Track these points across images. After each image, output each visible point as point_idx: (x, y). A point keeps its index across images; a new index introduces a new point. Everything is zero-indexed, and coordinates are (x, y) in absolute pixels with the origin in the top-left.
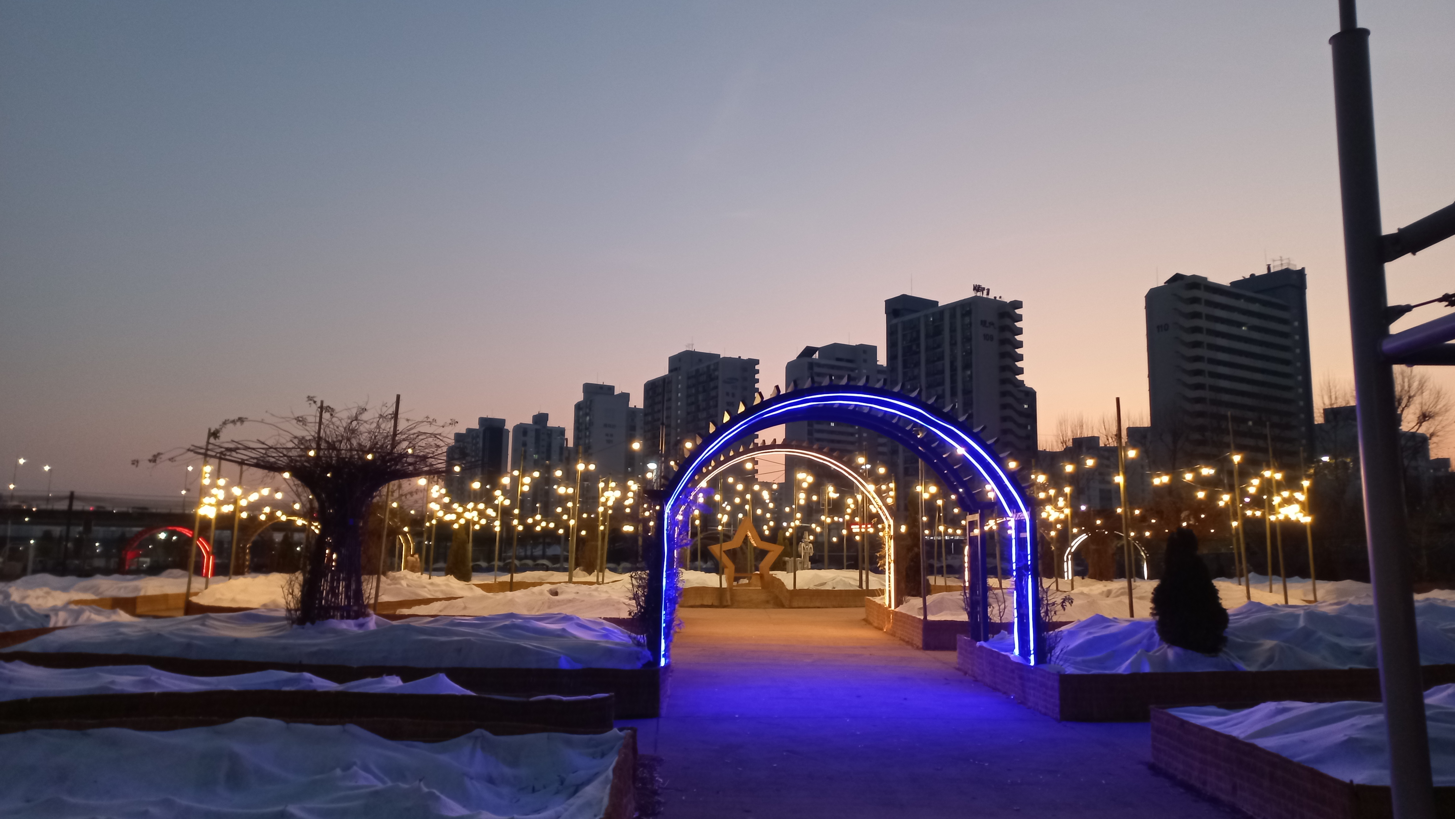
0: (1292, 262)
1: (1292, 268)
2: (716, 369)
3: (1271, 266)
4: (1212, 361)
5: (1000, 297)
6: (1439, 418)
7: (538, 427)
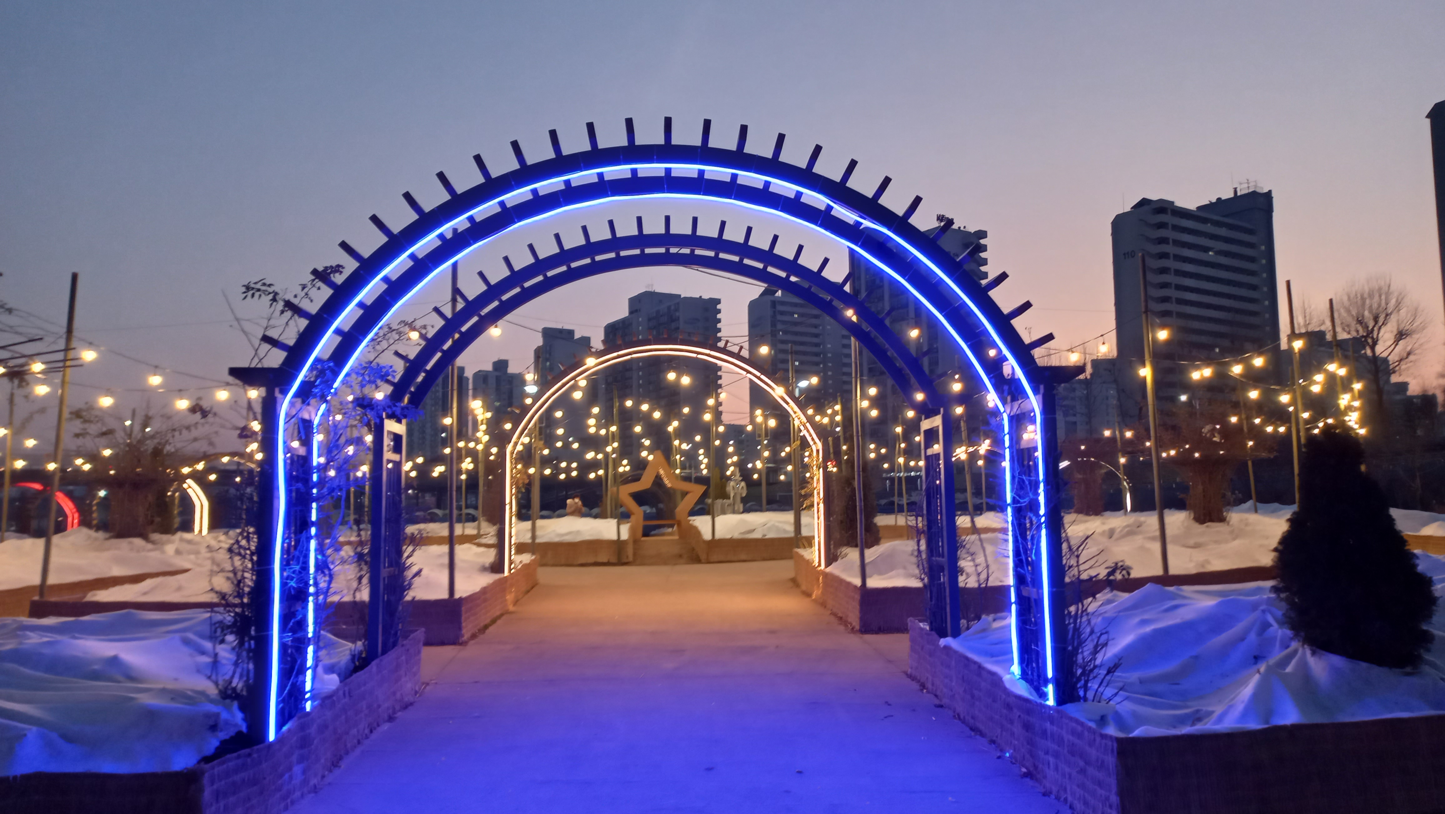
0: (1259, 185)
1: (1259, 190)
2: (677, 310)
3: (1238, 190)
4: (1179, 287)
5: (965, 227)
6: (1415, 336)
7: (497, 374)
